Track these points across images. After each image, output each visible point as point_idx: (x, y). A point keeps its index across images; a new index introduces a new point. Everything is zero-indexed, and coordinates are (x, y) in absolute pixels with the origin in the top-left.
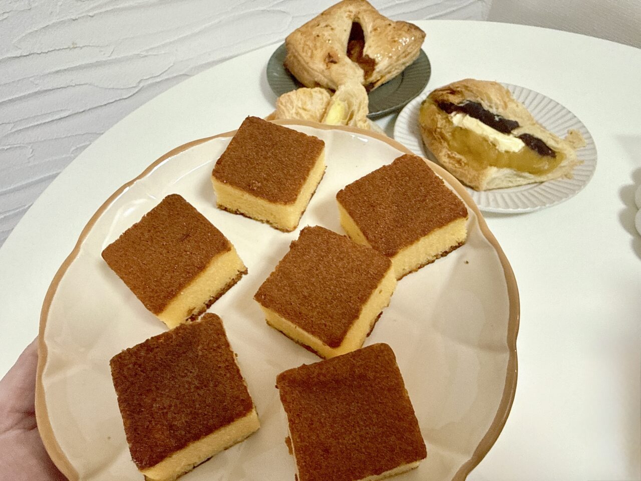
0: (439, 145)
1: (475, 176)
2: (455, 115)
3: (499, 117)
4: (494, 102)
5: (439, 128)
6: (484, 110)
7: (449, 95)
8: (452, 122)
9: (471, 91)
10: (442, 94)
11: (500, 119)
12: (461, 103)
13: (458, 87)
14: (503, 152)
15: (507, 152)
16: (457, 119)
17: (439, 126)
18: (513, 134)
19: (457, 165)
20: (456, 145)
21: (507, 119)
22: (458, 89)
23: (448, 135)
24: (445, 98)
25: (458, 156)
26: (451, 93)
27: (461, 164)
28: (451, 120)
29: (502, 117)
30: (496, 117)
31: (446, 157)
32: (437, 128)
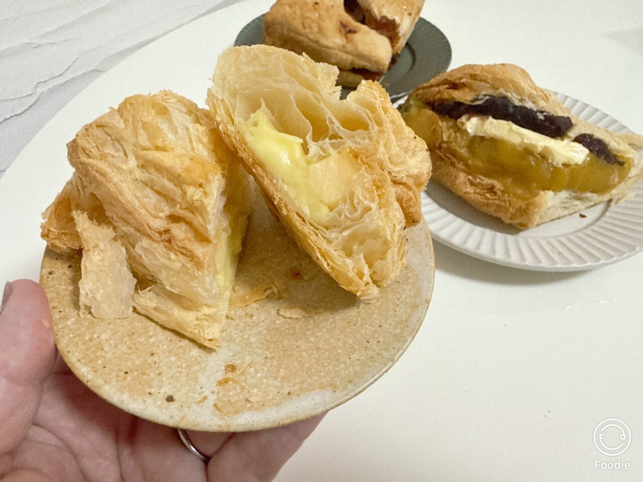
0: (451, 169)
1: (521, 207)
2: (468, 119)
3: (545, 114)
4: (527, 92)
5: (445, 142)
6: (515, 107)
7: (451, 91)
8: (466, 131)
9: (485, 81)
10: (439, 92)
11: (545, 116)
12: (476, 100)
13: (461, 78)
14: (560, 166)
15: (565, 165)
16: (472, 125)
17: (445, 138)
18: (569, 137)
19: (488, 195)
20: (480, 164)
21: (555, 115)
22: (463, 80)
23: (463, 151)
24: (446, 96)
25: (487, 181)
26: (451, 88)
27: (495, 193)
28: (464, 128)
29: (548, 112)
30: (538, 114)
31: (468, 185)
32: (443, 142)
